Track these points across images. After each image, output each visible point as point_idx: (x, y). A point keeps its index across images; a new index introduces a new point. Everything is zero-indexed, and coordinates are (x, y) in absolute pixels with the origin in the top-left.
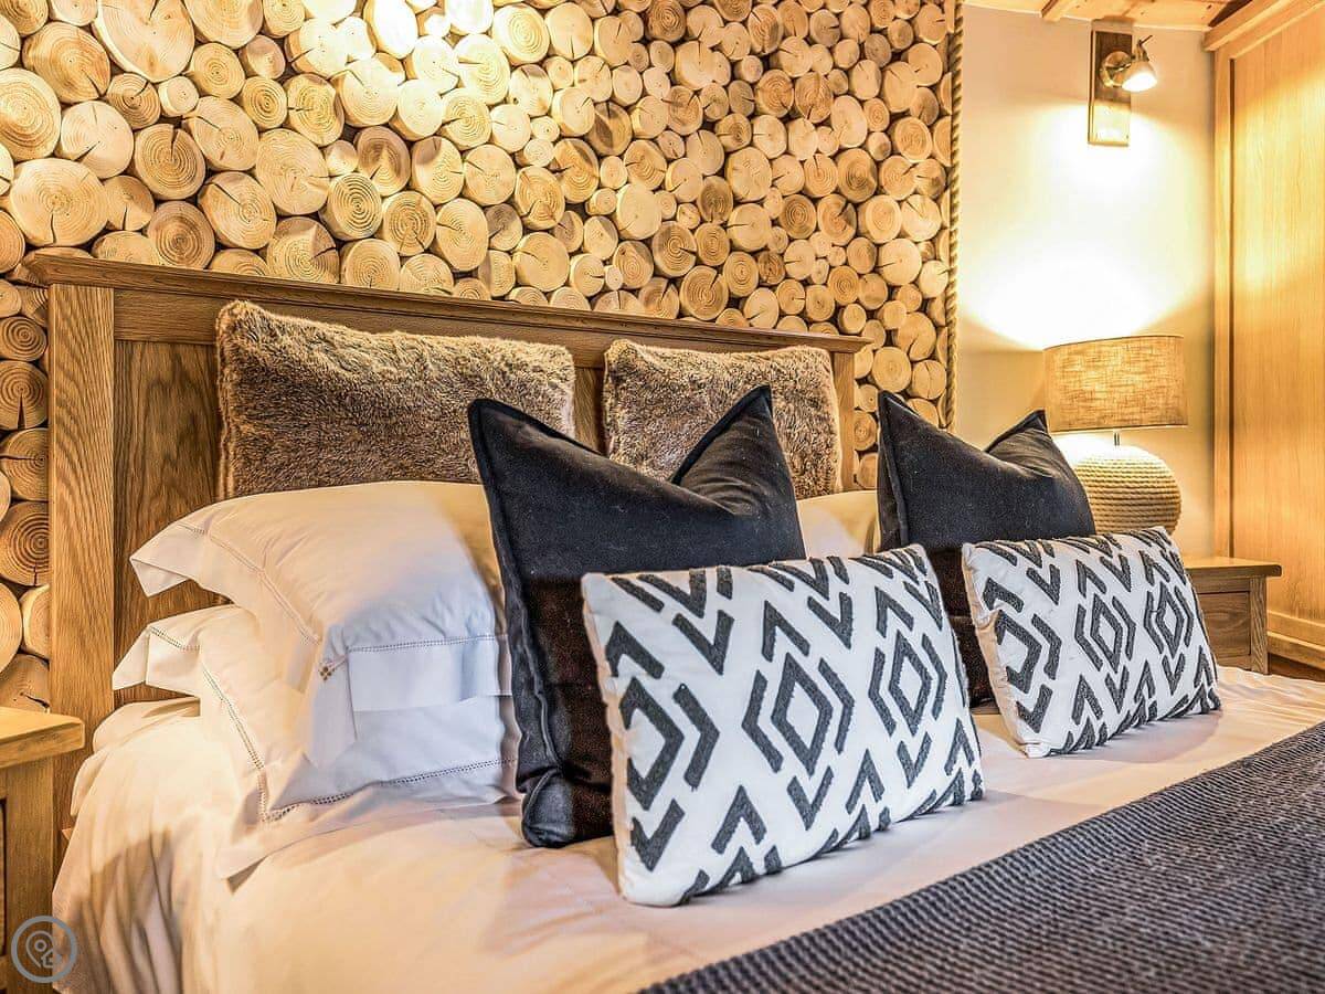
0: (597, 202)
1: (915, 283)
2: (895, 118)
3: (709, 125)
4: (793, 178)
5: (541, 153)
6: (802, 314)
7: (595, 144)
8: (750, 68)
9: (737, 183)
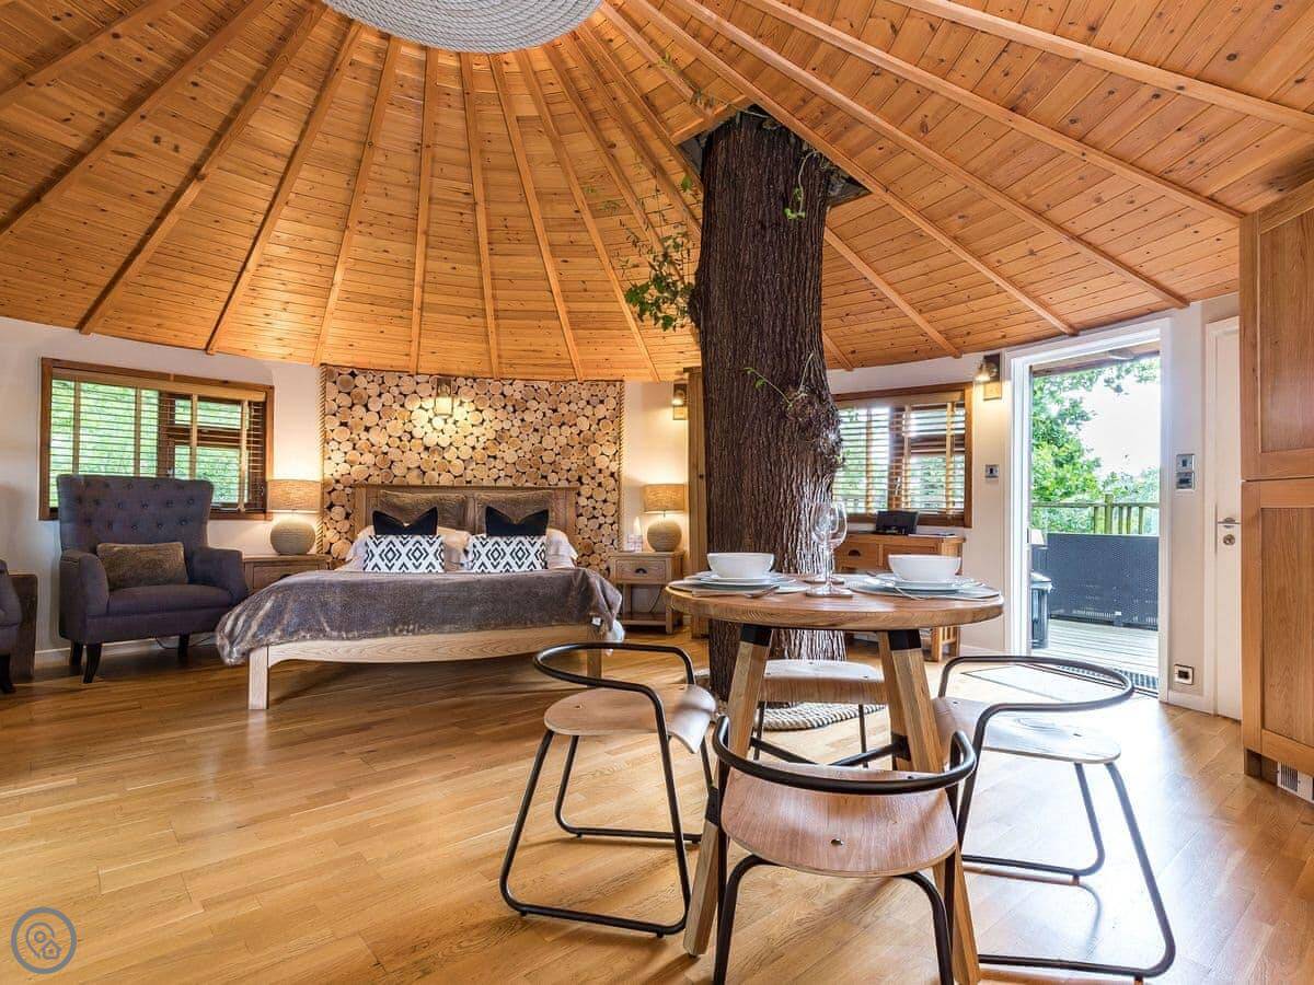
0: (499, 454)
1: (608, 468)
2: (599, 420)
3: (536, 430)
4: (563, 441)
5: (479, 446)
6: (567, 479)
7: (497, 441)
8: (549, 413)
9: (544, 445)
